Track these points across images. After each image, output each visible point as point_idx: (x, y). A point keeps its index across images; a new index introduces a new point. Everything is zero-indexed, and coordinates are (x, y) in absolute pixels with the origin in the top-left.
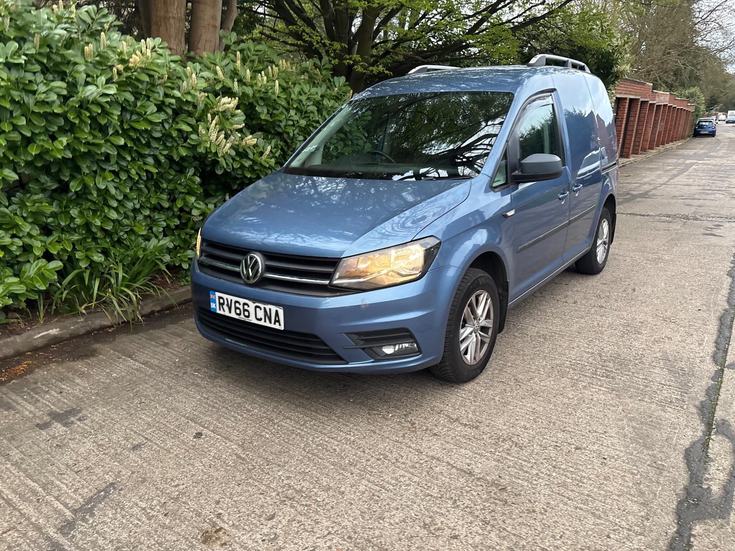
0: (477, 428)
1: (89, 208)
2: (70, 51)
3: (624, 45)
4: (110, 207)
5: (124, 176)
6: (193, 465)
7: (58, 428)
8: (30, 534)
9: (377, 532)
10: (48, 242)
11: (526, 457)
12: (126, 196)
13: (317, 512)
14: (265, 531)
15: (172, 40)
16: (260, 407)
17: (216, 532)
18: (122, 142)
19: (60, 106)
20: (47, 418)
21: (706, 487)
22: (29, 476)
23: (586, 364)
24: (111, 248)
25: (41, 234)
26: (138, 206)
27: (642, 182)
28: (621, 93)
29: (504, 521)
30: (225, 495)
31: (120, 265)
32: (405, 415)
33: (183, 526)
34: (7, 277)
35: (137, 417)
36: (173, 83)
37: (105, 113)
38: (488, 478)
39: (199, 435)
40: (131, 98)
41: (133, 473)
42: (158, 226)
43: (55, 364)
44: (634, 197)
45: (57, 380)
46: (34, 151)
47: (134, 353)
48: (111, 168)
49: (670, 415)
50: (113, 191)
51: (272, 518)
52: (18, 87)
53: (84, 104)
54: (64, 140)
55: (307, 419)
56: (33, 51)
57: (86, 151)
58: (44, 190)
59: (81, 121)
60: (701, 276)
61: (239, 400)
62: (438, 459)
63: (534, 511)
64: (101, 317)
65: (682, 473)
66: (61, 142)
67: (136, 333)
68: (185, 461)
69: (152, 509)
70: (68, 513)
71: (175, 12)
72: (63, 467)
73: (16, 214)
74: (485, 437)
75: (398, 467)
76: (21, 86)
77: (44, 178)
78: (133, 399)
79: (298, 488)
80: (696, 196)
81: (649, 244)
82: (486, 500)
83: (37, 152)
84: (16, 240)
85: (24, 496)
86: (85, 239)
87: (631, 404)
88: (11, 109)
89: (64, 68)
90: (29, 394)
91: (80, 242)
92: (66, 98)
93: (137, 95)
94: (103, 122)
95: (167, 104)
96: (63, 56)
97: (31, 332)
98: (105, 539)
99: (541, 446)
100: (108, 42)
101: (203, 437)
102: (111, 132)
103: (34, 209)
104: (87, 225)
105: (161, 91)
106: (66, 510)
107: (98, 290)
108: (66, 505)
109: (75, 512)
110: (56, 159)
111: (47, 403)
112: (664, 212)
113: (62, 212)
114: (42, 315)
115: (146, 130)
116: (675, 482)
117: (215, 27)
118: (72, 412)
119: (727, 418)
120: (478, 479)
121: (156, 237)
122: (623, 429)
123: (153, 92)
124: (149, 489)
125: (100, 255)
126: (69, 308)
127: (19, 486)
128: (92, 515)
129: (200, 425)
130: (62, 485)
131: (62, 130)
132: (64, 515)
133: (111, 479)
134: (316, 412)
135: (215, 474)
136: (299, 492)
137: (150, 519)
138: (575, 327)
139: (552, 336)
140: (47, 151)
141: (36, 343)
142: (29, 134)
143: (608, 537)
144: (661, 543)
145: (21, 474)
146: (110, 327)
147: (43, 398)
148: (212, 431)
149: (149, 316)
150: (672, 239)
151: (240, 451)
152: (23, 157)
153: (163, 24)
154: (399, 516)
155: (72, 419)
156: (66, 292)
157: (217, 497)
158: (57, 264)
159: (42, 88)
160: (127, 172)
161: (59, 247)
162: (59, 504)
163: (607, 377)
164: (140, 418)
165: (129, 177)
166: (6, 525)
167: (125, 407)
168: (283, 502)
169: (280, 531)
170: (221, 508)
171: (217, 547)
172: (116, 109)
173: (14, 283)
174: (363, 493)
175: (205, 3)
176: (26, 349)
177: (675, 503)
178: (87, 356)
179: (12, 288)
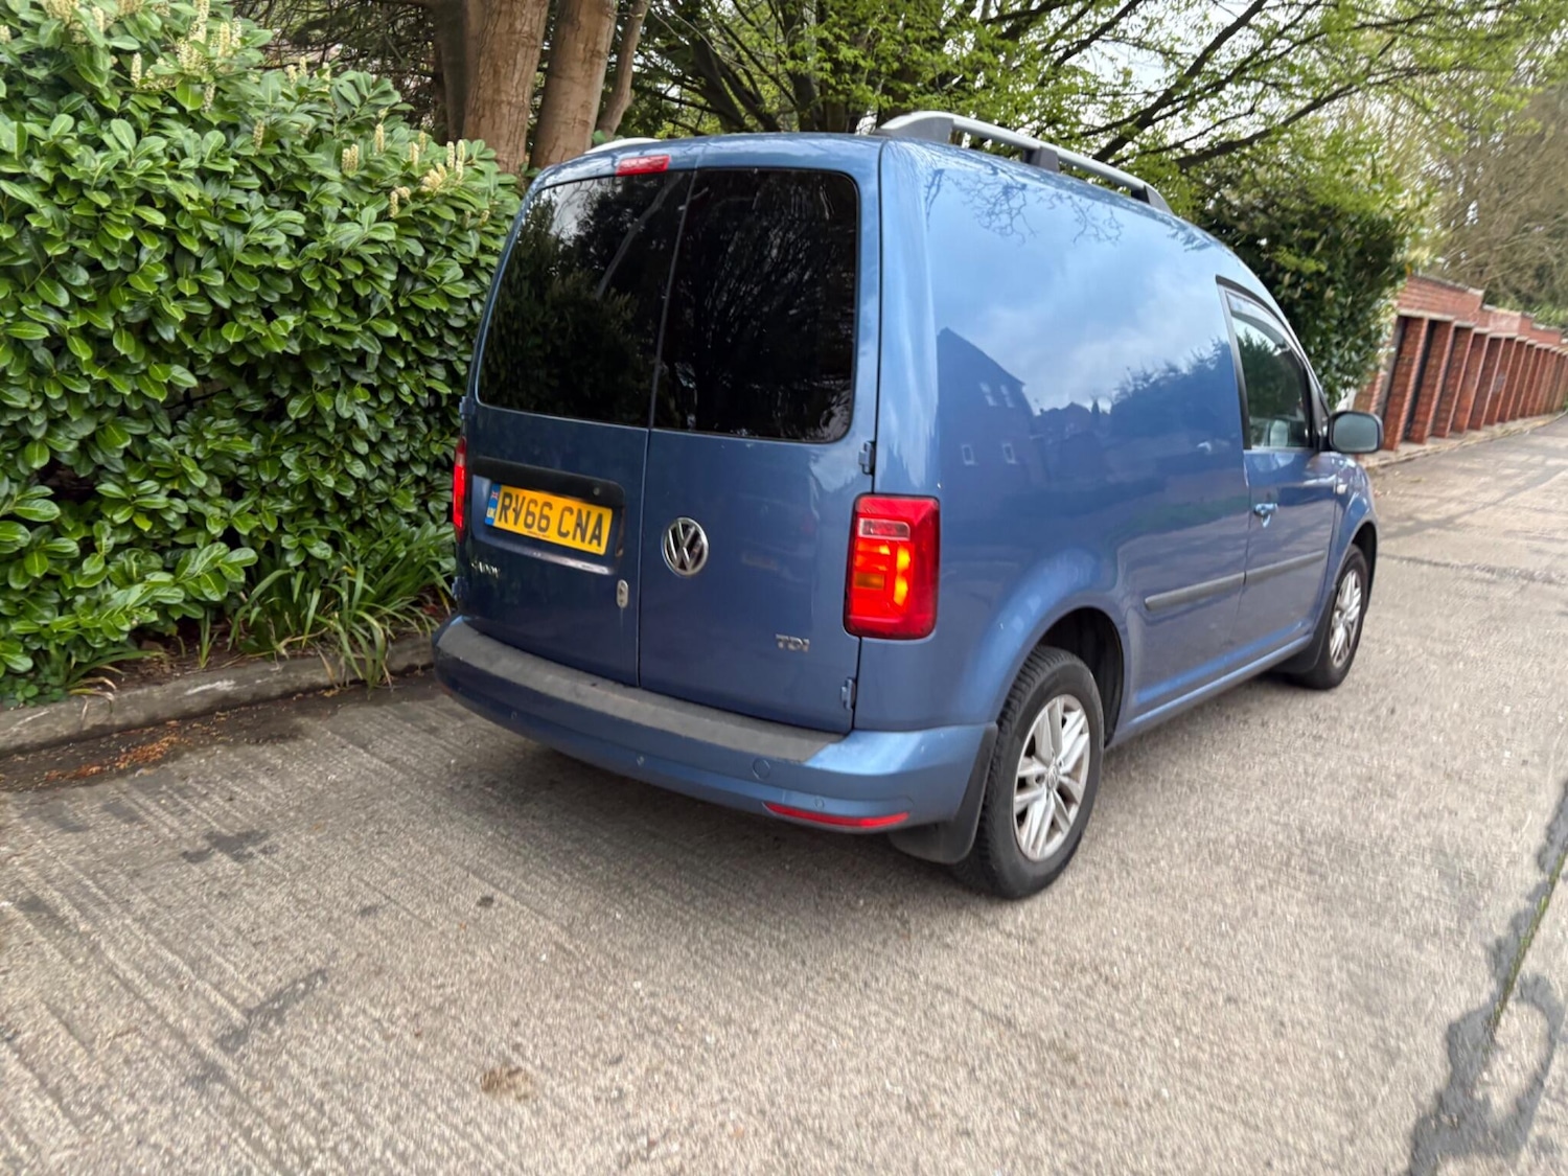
0: (1032, 942)
1: (317, 454)
2: (316, 156)
3: (1419, 209)
4: (355, 454)
5: (386, 398)
6: (473, 954)
7: (223, 863)
8: (164, 1043)
9: (815, 1109)
10: (233, 512)
11: (1123, 1004)
12: (385, 437)
13: (703, 1061)
14: (602, 1084)
15: (502, 143)
16: (609, 861)
17: (509, 1075)
18: (392, 330)
19: (289, 257)
21: (1481, 1097)
22: (165, 943)
24: (347, 533)
25: (223, 495)
26: (405, 457)
27: (1444, 495)
28: (1410, 307)
29: (1065, 1117)
30: (531, 1012)
31: (361, 567)
32: (892, 906)
33: (450, 1059)
34: (153, 570)
35: (371, 857)
36: (497, 226)
37: (369, 276)
38: (1043, 1035)
39: (486, 901)
40: (419, 251)
41: (360, 955)
42: (439, 499)
43: (222, 747)
44: (1421, 526)
45: (224, 777)
46: (232, 335)
47: (371, 741)
48: (367, 381)
49: (1431, 956)
50: (364, 423)
51: (617, 1061)
52: (216, 216)
53: (334, 257)
54: (290, 320)
55: (695, 891)
56: (251, 152)
57: (328, 343)
58: (239, 413)
59: (325, 288)
60: (1539, 696)
61: (569, 846)
62: (949, 991)
63: (1126, 1104)
64: (313, 667)
65: (1437, 1066)
66: (284, 324)
67: (379, 704)
68: (458, 944)
69: (392, 1022)
70: (236, 1016)
71: (513, 92)
72: (230, 933)
73: (182, 452)
74: (1045, 960)
75: (868, 998)
76: (221, 214)
77: (241, 391)
78: (366, 823)
79: (671, 1014)
80: (1559, 535)
81: (1440, 624)
82: (1036, 1075)
83: (238, 340)
84: (177, 502)
85: (155, 976)
86: (302, 511)
87: (1351, 929)
88: (200, 254)
89: (302, 187)
90: (171, 797)
91: (293, 516)
92: (299, 243)
93: (429, 244)
94: (362, 291)
95: (482, 264)
96: (302, 164)
97: (183, 683)
98: (302, 1065)
99: (1156, 987)
100: (389, 145)
101: (495, 905)
102: (375, 310)
103: (217, 446)
104: (310, 486)
105: (474, 239)
106: (231, 1008)
107: (317, 611)
108: (233, 1001)
109: (249, 1013)
110: (271, 354)
111: (205, 816)
112: (1483, 563)
113: (266, 458)
114: (205, 652)
115: (439, 311)
116: (1419, 1080)
117: (585, 123)
119: (1546, 973)
120: (1024, 1035)
121: (433, 520)
122: (1329, 973)
123: (461, 241)
124: (389, 987)
125: (326, 545)
126: (258, 642)
127: (146, 958)
128: (281, 1021)
129: (491, 882)
130: (226, 965)
131: (287, 302)
132: (227, 1016)
133: (318, 964)
134: (717, 882)
135: (514, 974)
136: (669, 1021)
137: (387, 1039)
138: (1257, 772)
139: (1208, 785)
140: (256, 340)
141: (189, 705)
142: (225, 304)
145: (150, 937)
146: (329, 688)
147: (196, 806)
148: (514, 897)
149: (404, 675)
150: (1491, 618)
151: (563, 938)
152: (210, 347)
153: (488, 114)
154: (860, 1084)
155: (251, 849)
156: (257, 609)
157: (515, 1015)
158: (247, 555)
159: (260, 221)
160: (395, 388)
161: (253, 523)
162: (219, 997)
163: (1311, 874)
164: (378, 860)
165: (397, 399)
166: (121, 1022)
167: (348, 836)
168: (640, 1037)
169: (628, 1087)
170: (523, 1035)
171: (509, 1101)
172: (388, 270)
173: (164, 584)
174: (795, 1036)
175: (571, 79)
176: (167, 715)
177: (1413, 1119)
178: (282, 738)
179: (159, 593)
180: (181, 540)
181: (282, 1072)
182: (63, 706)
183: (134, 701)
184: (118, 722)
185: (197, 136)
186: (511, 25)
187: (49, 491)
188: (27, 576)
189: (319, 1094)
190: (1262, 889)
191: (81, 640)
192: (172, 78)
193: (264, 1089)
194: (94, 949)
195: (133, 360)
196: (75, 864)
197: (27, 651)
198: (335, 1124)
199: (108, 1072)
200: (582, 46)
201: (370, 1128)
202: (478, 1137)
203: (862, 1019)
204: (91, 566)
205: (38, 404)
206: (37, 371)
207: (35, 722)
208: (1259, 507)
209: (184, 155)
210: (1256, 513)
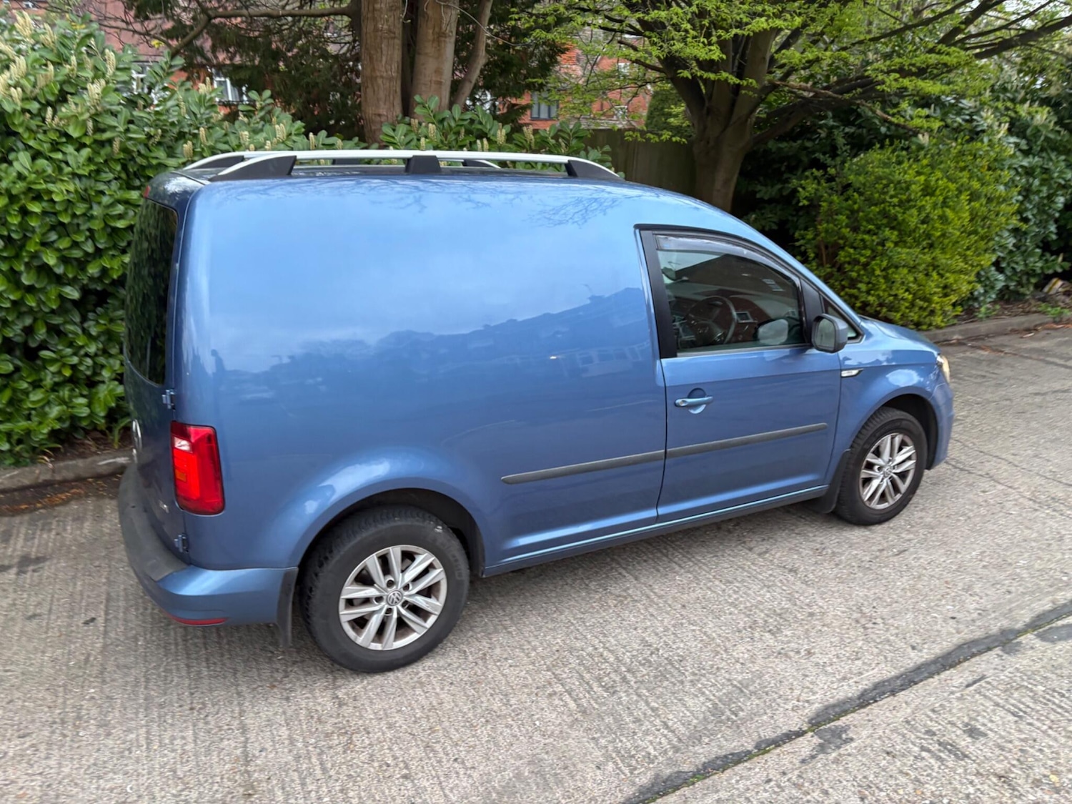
6: (44, 653)
7: (10, 575)
20: (15, 561)
35: (75, 582)
43: (95, 498)
45: (73, 518)
49: (598, 775)
62: (244, 731)
71: (384, 69)
74: (331, 721)
75: (195, 726)
79: (83, 713)
87: (573, 740)
90: (37, 529)
97: (96, 458)
99: (371, 756)
101: (92, 624)
111: (36, 543)
114: (116, 441)
117: (440, 83)
118: (38, 560)
120: (245, 772)
122: (502, 771)
129: (107, 609)
136: (78, 718)
138: (693, 595)
139: (636, 602)
141: (100, 471)
147: (40, 536)
148: (106, 621)
151: (96, 653)
155: (31, 568)
164: (75, 585)
167: (81, 567)
173: (81, 404)
175: (426, 54)
176: (87, 475)
179: (75, 410)
180: (96, 379)
182: (27, 469)
183: (67, 468)
184: (58, 478)
185: (76, 152)
186: (375, 26)
187: (6, 356)
188: (2, 402)
190: (551, 695)
191: (29, 435)
192: (68, 118)
195: (37, 286)
197: (9, 439)
200: (431, 31)
204: (36, 396)
207: (12, 477)
209: (67, 166)
210: (676, 405)
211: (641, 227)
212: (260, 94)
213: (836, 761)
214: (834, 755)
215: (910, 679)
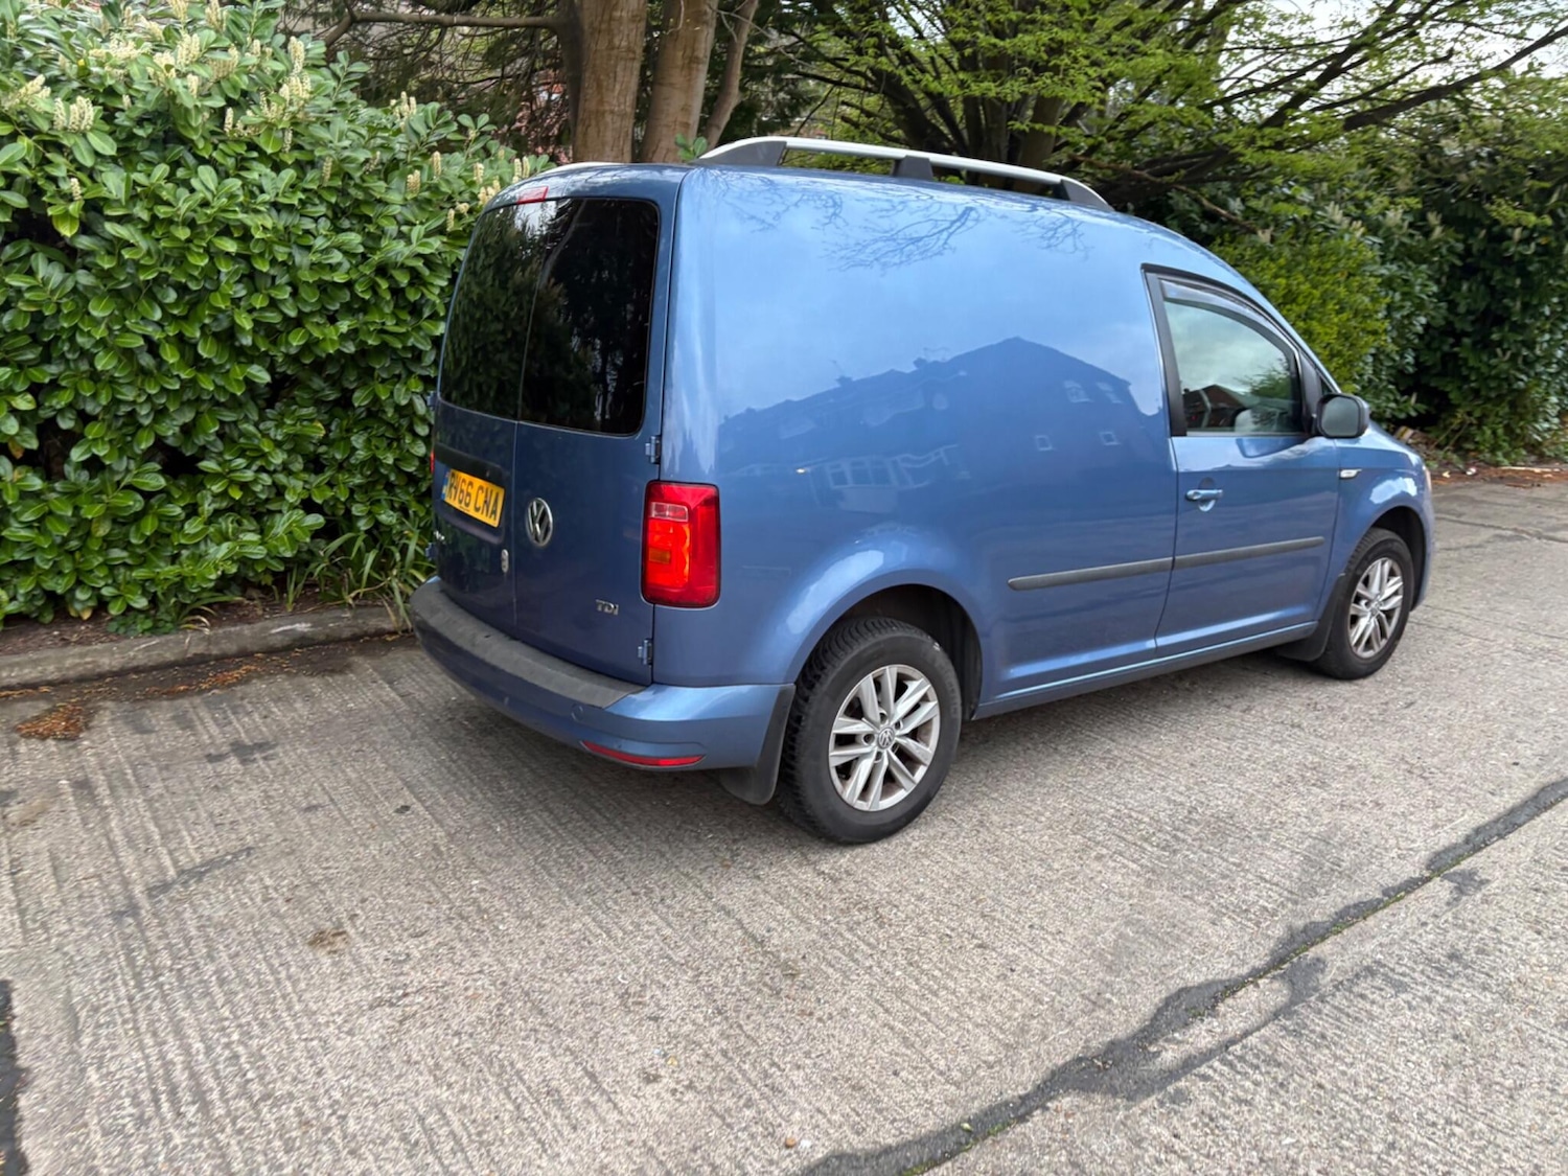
0: (835, 881)
1: (382, 435)
2: (385, 183)
6: (366, 847)
7: (233, 764)
8: (112, 887)
9: (547, 986)
10: (313, 484)
11: (878, 940)
13: (485, 942)
14: (397, 949)
15: (608, 149)
16: (522, 786)
17: (335, 935)
19: (347, 272)
20: (225, 749)
21: (1153, 1049)
22: (156, 819)
23: (1146, 819)
24: (414, 503)
25: (305, 470)
29: (748, 1017)
30: (381, 893)
33: (300, 919)
34: (245, 531)
35: (340, 769)
37: (420, 283)
38: (783, 955)
39: (406, 808)
41: (284, 840)
43: (284, 676)
45: (271, 700)
46: (296, 341)
48: (422, 372)
51: (420, 935)
53: (382, 270)
54: (344, 326)
55: (575, 816)
56: (314, 187)
58: (318, 403)
59: (376, 295)
61: (498, 772)
62: (728, 913)
63: (811, 1014)
64: (380, 615)
65: (1134, 1020)
66: (337, 330)
68: (361, 839)
69: (276, 890)
70: (172, 872)
71: (615, 102)
72: (204, 815)
74: (835, 897)
75: (655, 911)
76: (293, 238)
77: (317, 383)
78: (353, 743)
79: (484, 905)
82: (750, 984)
83: (304, 343)
84: (265, 476)
85: (134, 841)
87: (1159, 899)
88: (273, 272)
89: (366, 210)
90: (225, 712)
91: (364, 488)
92: (359, 259)
94: (414, 297)
96: (366, 190)
97: (268, 623)
98: (195, 912)
99: (920, 929)
100: (445, 169)
101: (409, 812)
102: (427, 313)
103: (291, 430)
104: (374, 461)
106: (171, 868)
107: (373, 567)
108: (175, 862)
109: (181, 872)
110: (330, 355)
111: (240, 728)
113: (339, 439)
114: (291, 598)
116: (1105, 1029)
117: (686, 125)
118: (260, 747)
119: (1330, 958)
120: (765, 953)
122: (1099, 934)
124: (291, 864)
125: (393, 513)
127: (135, 828)
128: (200, 881)
129: (417, 795)
130: (187, 838)
131: (349, 309)
132: (165, 874)
133: (251, 844)
134: (598, 810)
135: (387, 863)
136: (480, 911)
137: (264, 901)
139: (1131, 762)
140: (317, 342)
141: (272, 642)
142: (292, 314)
143: (896, 1073)
144: (976, 1104)
145: (148, 814)
146: (392, 633)
147: (238, 720)
148: (427, 808)
151: (443, 842)
152: (282, 349)
153: (593, 123)
154: (598, 973)
155: (257, 756)
157: (367, 894)
158: (316, 520)
159: (322, 243)
161: (329, 494)
162: (168, 859)
163: (1164, 849)
164: (344, 771)
166: (92, 870)
167: (334, 752)
168: (449, 919)
169: (416, 954)
170: (363, 909)
171: (321, 953)
172: (440, 278)
173: (252, 542)
174: (573, 933)
175: (671, 85)
176: (256, 648)
177: (1068, 1058)
178: (332, 672)
179: (246, 550)
180: (272, 507)
181: (178, 914)
182: (171, 637)
183: (228, 636)
184: (215, 652)
185: (273, 174)
186: (611, 41)
187: (158, 467)
188: (143, 535)
189: (193, 932)
190: (1099, 858)
191: (180, 585)
192: (258, 126)
193: (160, 925)
194: (105, 819)
195: (216, 361)
196: (128, 757)
197: (145, 593)
198: (191, 954)
199: (64, 902)
200: (680, 54)
201: (213, 959)
202: (283, 975)
203: (638, 926)
204: (192, 527)
205: (143, 398)
206: (144, 372)
207: (147, 649)
208: (1191, 493)
209: (262, 191)
210: (1188, 499)
211: (1148, 268)
212: (475, 118)
213: (1485, 901)
214: (1479, 896)
215: (1509, 822)
